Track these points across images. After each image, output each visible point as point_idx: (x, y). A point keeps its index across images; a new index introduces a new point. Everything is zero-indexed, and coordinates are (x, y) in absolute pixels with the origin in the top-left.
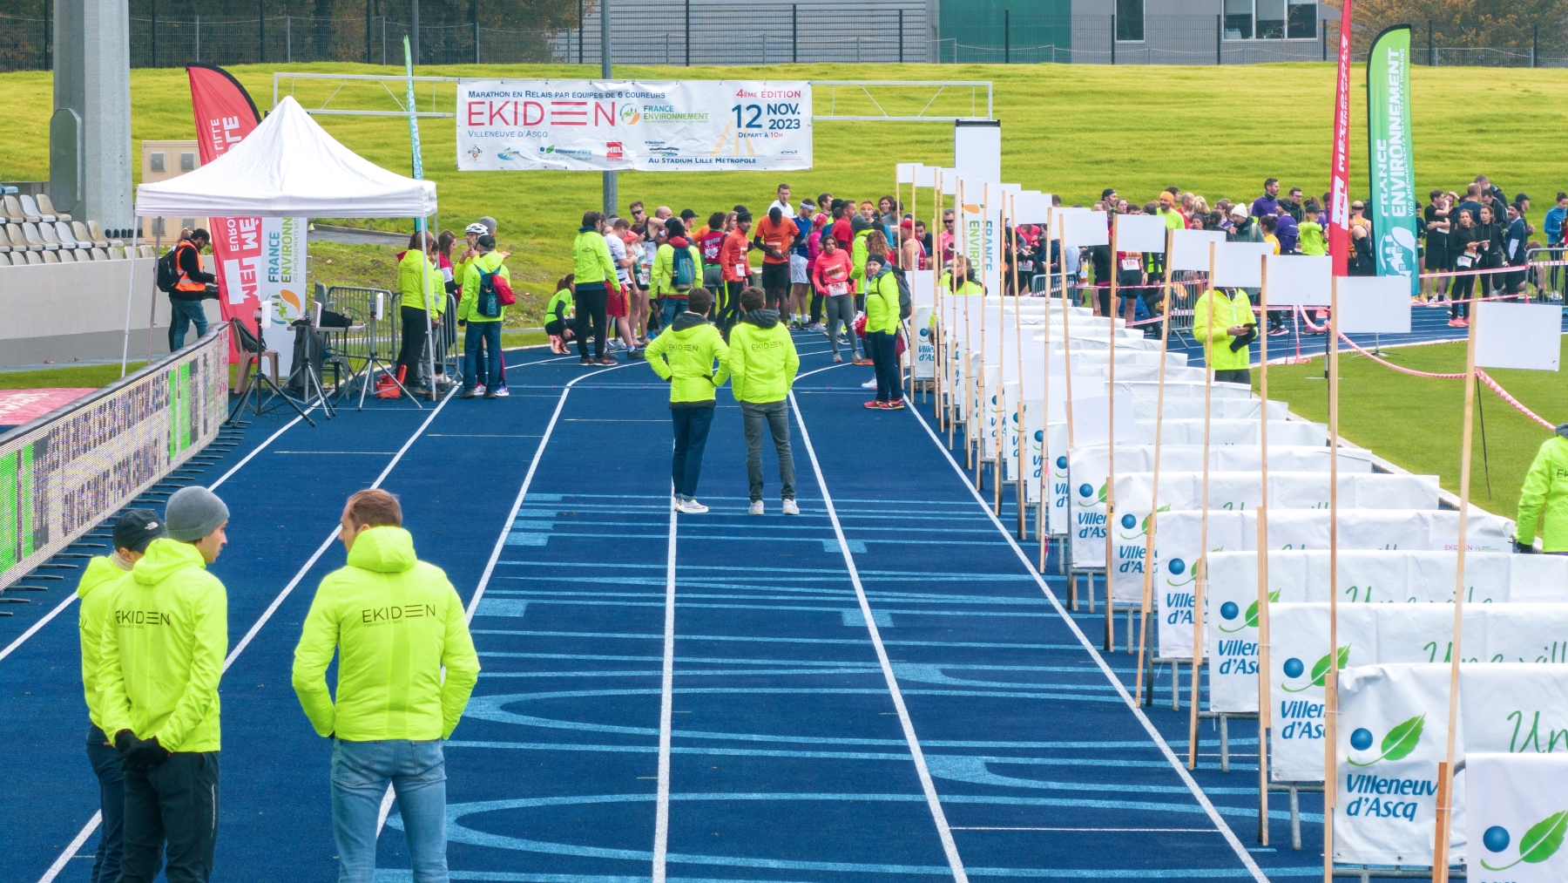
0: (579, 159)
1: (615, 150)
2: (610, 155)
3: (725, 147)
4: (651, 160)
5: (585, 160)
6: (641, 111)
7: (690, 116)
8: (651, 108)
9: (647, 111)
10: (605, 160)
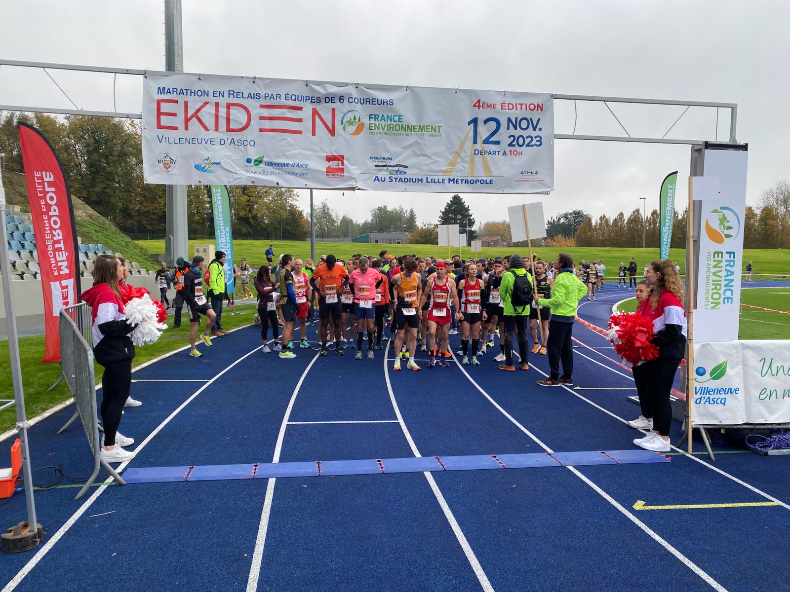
0: (293, 174)
1: (334, 164)
2: (329, 171)
3: (458, 166)
4: (377, 179)
5: (301, 175)
6: (366, 121)
7: (421, 128)
8: (376, 117)
9: (372, 121)
10: (324, 177)
